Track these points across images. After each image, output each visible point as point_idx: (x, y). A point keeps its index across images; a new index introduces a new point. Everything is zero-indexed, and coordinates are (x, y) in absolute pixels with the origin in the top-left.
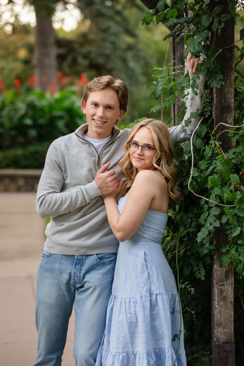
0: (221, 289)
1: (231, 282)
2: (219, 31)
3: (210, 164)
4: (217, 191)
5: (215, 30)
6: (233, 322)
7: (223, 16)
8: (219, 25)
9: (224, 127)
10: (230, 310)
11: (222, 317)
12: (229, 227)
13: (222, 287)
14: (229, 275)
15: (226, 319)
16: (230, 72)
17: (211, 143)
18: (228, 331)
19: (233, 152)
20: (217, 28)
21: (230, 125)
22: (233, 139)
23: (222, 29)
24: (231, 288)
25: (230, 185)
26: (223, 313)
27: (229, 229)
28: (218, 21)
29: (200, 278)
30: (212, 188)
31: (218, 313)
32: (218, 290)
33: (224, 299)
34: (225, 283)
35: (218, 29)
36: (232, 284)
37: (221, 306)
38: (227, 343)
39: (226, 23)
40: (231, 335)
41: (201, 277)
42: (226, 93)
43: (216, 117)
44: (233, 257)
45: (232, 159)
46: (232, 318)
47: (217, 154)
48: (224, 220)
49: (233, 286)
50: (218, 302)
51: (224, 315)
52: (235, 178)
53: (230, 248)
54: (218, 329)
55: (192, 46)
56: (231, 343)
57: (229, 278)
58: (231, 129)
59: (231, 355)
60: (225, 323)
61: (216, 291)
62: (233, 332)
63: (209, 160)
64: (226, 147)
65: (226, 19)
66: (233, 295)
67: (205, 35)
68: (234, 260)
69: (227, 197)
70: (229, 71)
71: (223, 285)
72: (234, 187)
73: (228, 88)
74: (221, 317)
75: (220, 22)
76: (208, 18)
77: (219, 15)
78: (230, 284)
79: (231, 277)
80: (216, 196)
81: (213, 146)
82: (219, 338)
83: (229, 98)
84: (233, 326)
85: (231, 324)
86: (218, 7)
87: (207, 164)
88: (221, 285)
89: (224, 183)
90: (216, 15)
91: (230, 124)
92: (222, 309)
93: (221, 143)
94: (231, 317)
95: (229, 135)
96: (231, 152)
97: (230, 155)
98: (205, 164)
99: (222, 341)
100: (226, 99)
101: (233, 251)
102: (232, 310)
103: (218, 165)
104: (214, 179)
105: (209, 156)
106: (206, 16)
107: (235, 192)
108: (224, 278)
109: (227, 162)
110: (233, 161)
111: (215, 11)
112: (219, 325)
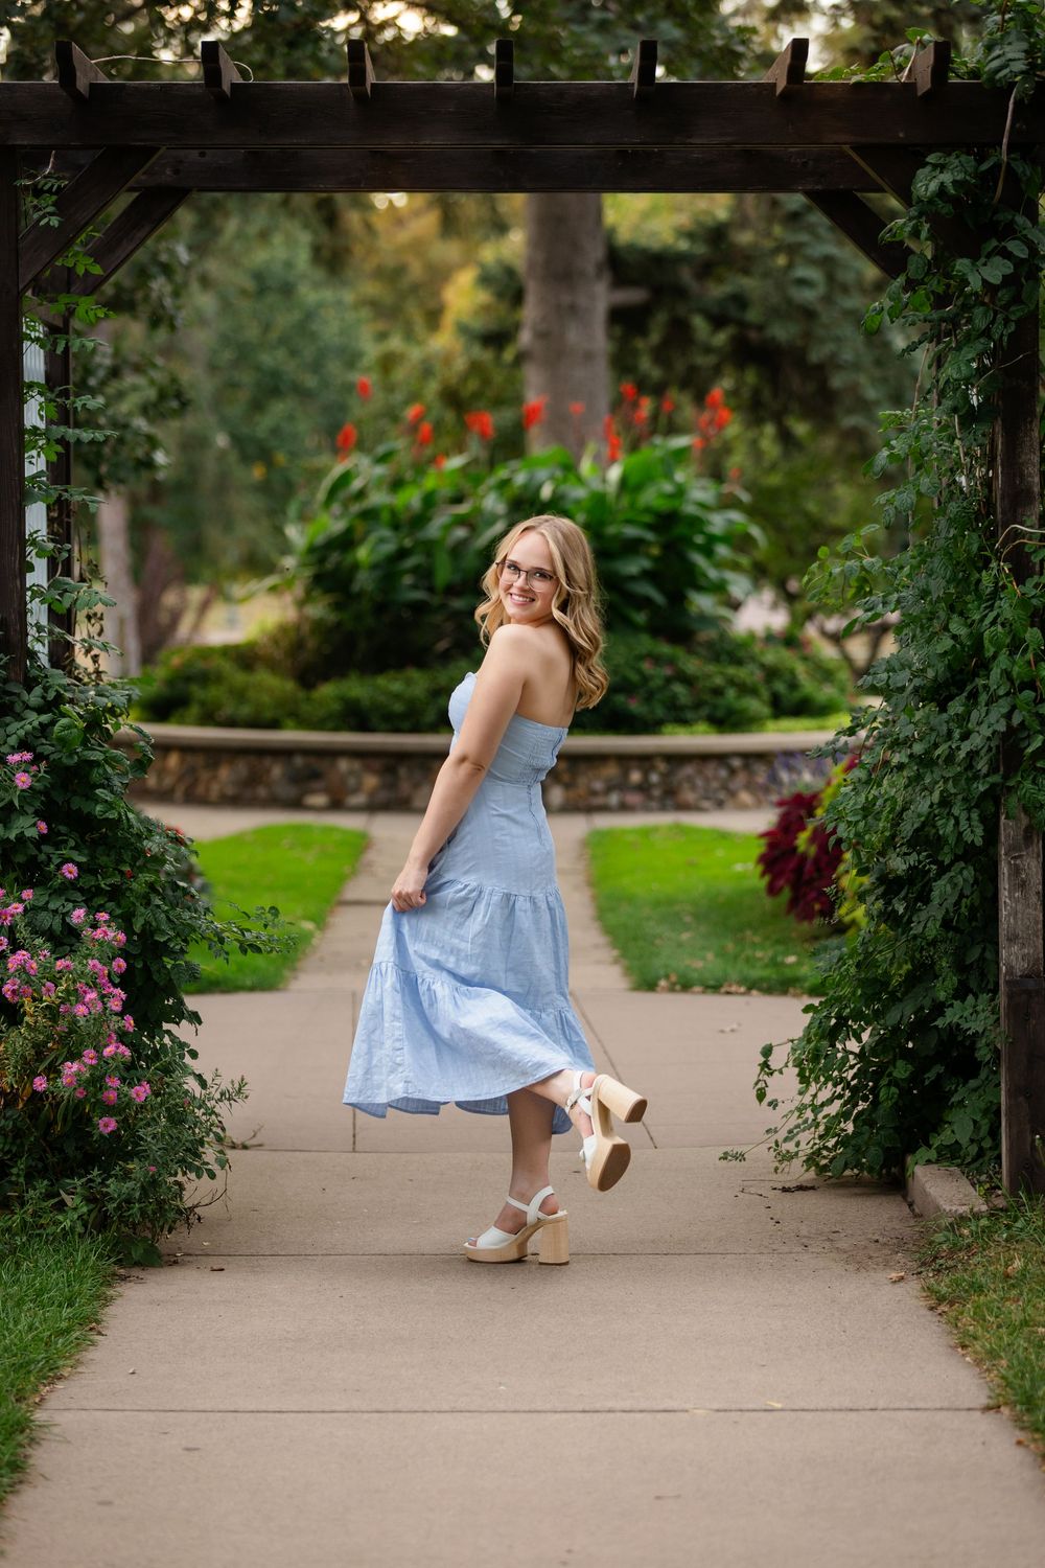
0: (1015, 864)
1: (1036, 850)
2: (1005, 339)
3: (991, 607)
4: (1003, 661)
5: (997, 337)
6: (1040, 934)
7: (1013, 308)
8: (1005, 327)
9: (1017, 534)
10: (1035, 909)
11: (1019, 923)
12: (1026, 734)
13: (1018, 862)
14: (1031, 837)
15: (1028, 928)
16: (1031, 422)
17: (991, 566)
18: (1032, 951)
19: (1034, 583)
20: (1000, 332)
21: (1028, 528)
22: (1035, 557)
23: (1010, 335)
24: (1036, 863)
25: (1026, 650)
26: (1020, 915)
27: (1025, 738)
28: (1004, 319)
29: (973, 841)
30: (995, 657)
31: (1009, 915)
32: (1010, 869)
33: (1023, 885)
34: (1024, 853)
35: (1002, 335)
36: (1038, 856)
37: (1017, 901)
38: (1028, 976)
39: (1018, 322)
40: (1038, 959)
41: (976, 840)
42: (1023, 464)
43: (1003, 513)
44: (1028, 795)
45: (1033, 597)
46: (1040, 926)
47: (1004, 587)
48: (1016, 720)
49: (1041, 859)
50: (1009, 892)
51: (1023, 920)
52: (1032, 635)
53: (1022, 777)
54: (1009, 947)
55: (956, 366)
56: (1039, 976)
57: (1032, 844)
58: (1031, 536)
59: (1036, 999)
60: (1025, 935)
61: (1004, 869)
62: (1041, 955)
63: (988, 601)
64: (1021, 571)
65: (1019, 314)
66: (1040, 877)
67: (981, 347)
68: (1029, 802)
69: (1019, 673)
70: (1029, 419)
71: (1020, 857)
72: (1034, 654)
73: (1026, 454)
74: (1016, 922)
75: (1007, 321)
76: (985, 314)
77: (1006, 307)
78: (1035, 855)
79: (1036, 840)
80: (1002, 670)
81: (995, 571)
82: (1012, 967)
83: (1030, 475)
84: (1041, 941)
85: (1037, 937)
86: (1004, 291)
87: (986, 608)
88: (1015, 858)
89: (1016, 645)
90: (1000, 307)
91: (1031, 527)
92: (1019, 907)
93: (1010, 566)
94: (1037, 923)
95: (1026, 550)
96: (1030, 583)
97: (1029, 588)
98: (982, 609)
99: (1019, 974)
100: (1022, 476)
101: (1028, 784)
102: (1040, 908)
103: (1006, 607)
104: (996, 634)
105: (989, 590)
106: (981, 309)
107: (1035, 665)
108: (1022, 842)
109: (1024, 601)
110: (1034, 601)
111: (1000, 300)
112: (1013, 938)
